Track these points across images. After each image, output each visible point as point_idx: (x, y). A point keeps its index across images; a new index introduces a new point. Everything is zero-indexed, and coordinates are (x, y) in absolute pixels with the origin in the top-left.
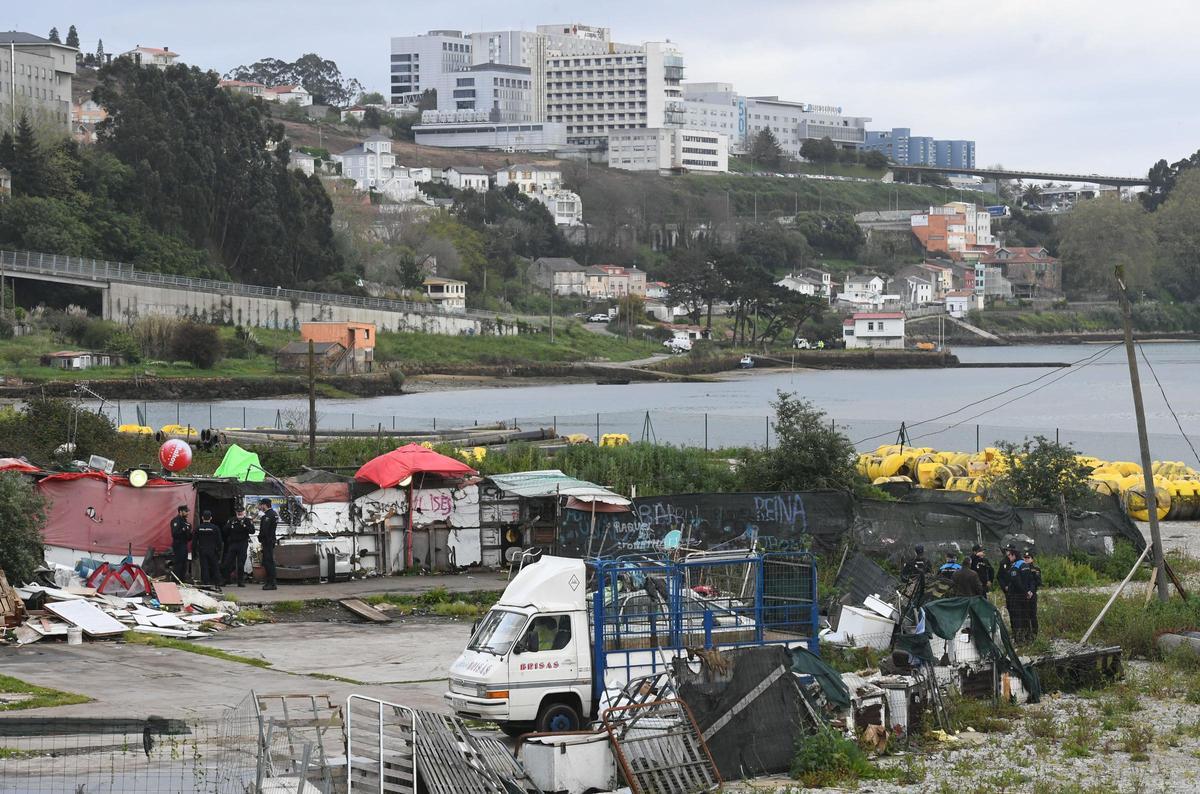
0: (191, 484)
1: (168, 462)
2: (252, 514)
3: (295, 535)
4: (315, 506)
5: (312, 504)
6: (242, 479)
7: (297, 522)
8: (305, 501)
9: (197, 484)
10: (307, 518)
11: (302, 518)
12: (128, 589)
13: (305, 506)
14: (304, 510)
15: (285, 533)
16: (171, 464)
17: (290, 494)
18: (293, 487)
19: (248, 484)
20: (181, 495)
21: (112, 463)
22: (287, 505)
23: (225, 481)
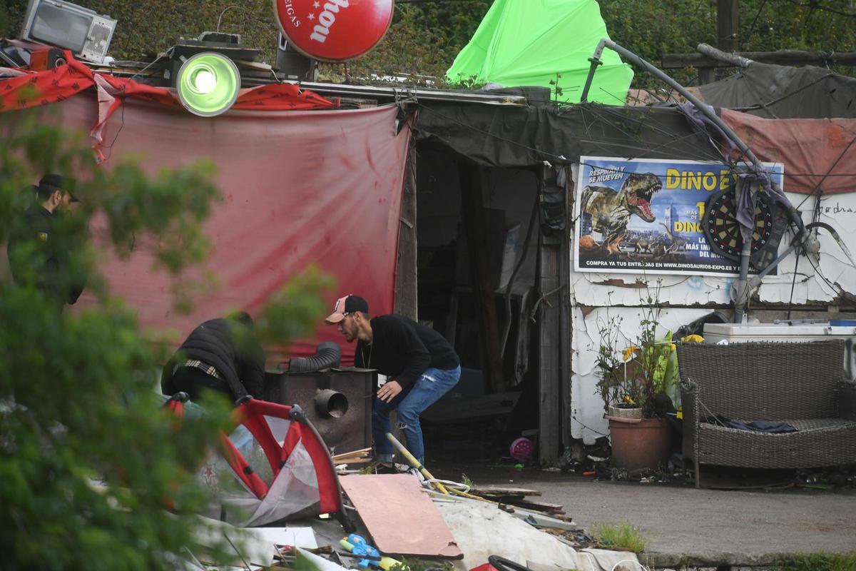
0: (388, 111)
1: (309, 26)
2: (603, 225)
3: (757, 307)
4: (829, 202)
5: (817, 192)
6: (572, 97)
7: (764, 263)
8: (794, 183)
9: (409, 112)
10: (803, 247)
11: (783, 245)
12: (260, 495)
13: (793, 200)
14: (790, 216)
15: (720, 298)
16: (320, 34)
17: (742, 154)
18: (750, 130)
19: (588, 112)
20: (355, 149)
21: (110, 24)
22: (730, 193)
23: (510, 100)
